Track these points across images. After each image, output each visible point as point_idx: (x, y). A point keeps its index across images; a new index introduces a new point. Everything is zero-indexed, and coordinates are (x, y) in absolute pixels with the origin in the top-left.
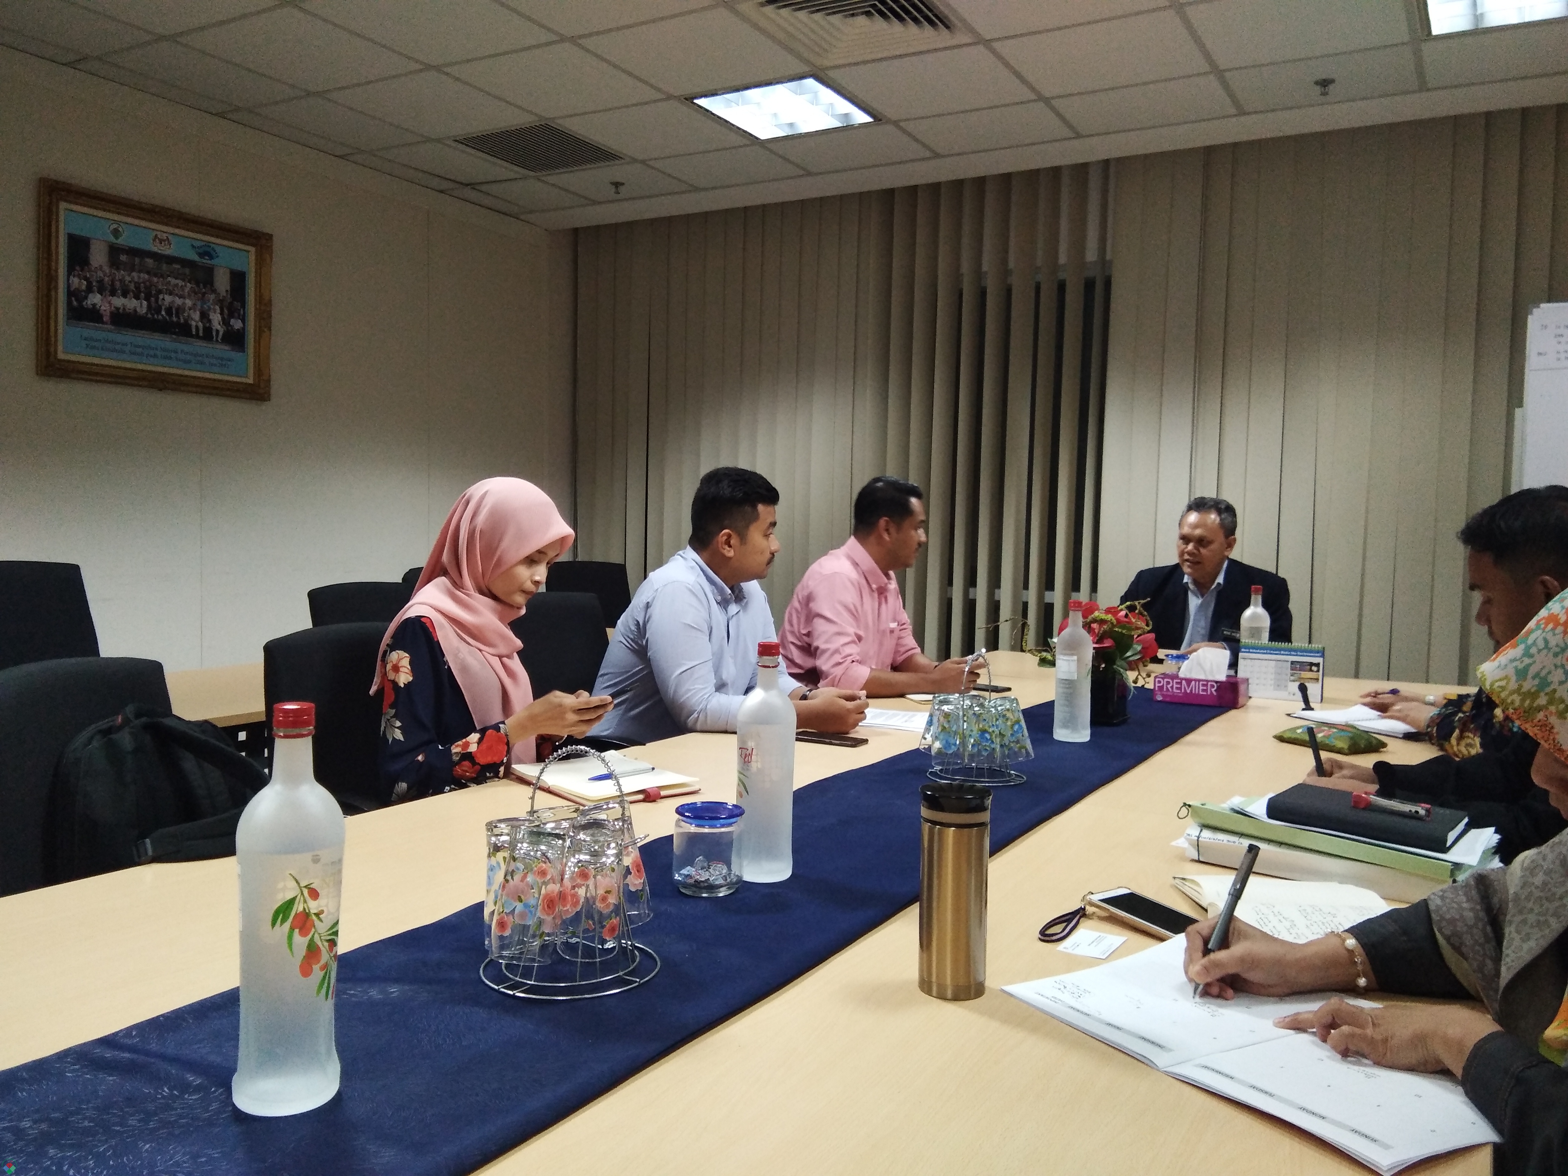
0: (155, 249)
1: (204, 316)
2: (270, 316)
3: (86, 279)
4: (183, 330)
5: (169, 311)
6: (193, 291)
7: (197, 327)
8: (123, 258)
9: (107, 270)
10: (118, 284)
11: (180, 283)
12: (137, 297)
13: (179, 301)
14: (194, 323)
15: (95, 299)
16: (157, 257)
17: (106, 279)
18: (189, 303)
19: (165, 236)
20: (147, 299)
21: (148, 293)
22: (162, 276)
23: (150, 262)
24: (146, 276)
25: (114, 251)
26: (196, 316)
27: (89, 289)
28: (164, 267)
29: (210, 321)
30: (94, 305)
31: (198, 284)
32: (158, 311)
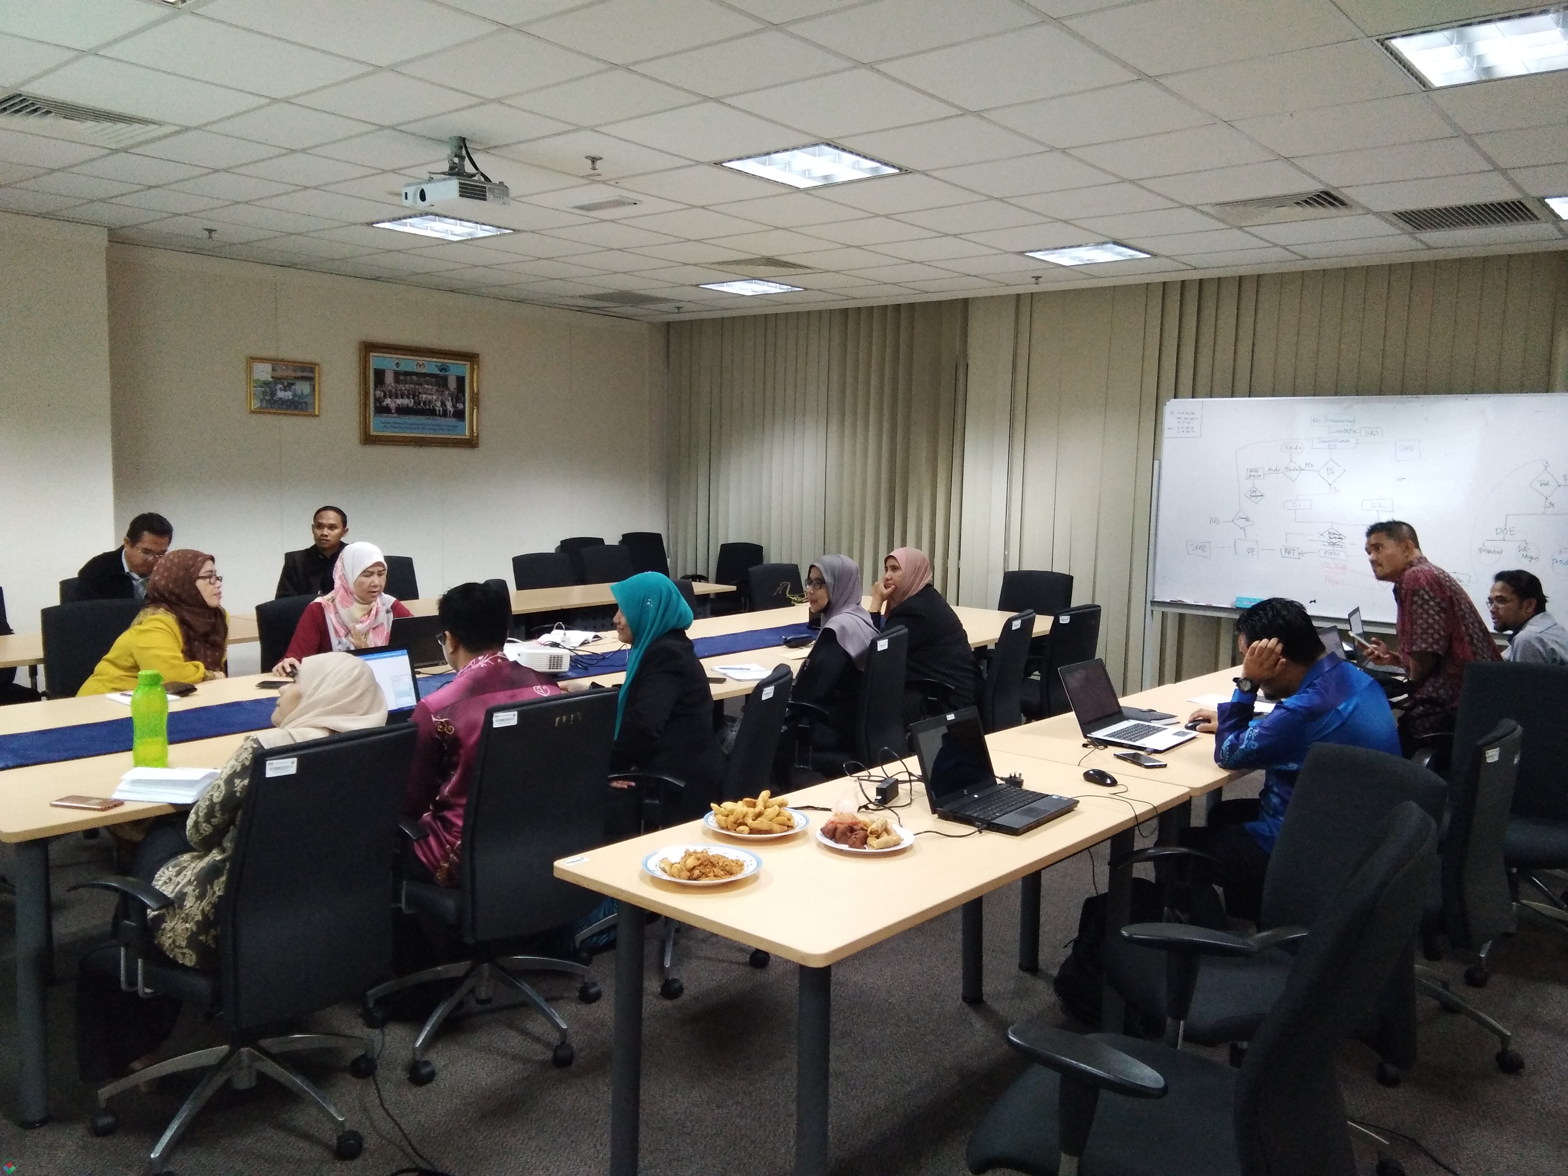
0: (418, 371)
1: (443, 404)
2: (478, 399)
3: (383, 391)
4: (432, 412)
5: (425, 403)
6: (437, 391)
7: (439, 411)
8: (402, 378)
9: (393, 384)
10: (399, 392)
11: (430, 387)
12: (408, 398)
13: (430, 397)
14: (437, 408)
15: (388, 401)
16: (417, 374)
17: (394, 390)
18: (435, 397)
19: (421, 363)
20: (413, 398)
21: (414, 395)
22: (421, 385)
23: (415, 378)
24: (413, 386)
25: (397, 374)
26: (439, 404)
27: (385, 397)
28: (422, 379)
29: (446, 406)
30: (387, 405)
31: (439, 386)
32: (420, 404)
